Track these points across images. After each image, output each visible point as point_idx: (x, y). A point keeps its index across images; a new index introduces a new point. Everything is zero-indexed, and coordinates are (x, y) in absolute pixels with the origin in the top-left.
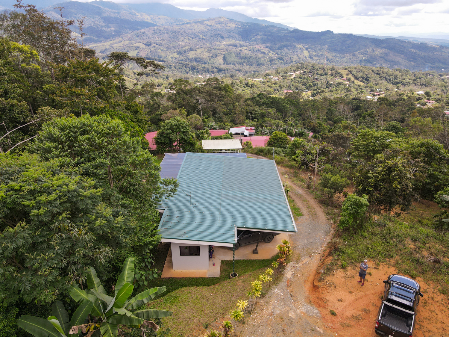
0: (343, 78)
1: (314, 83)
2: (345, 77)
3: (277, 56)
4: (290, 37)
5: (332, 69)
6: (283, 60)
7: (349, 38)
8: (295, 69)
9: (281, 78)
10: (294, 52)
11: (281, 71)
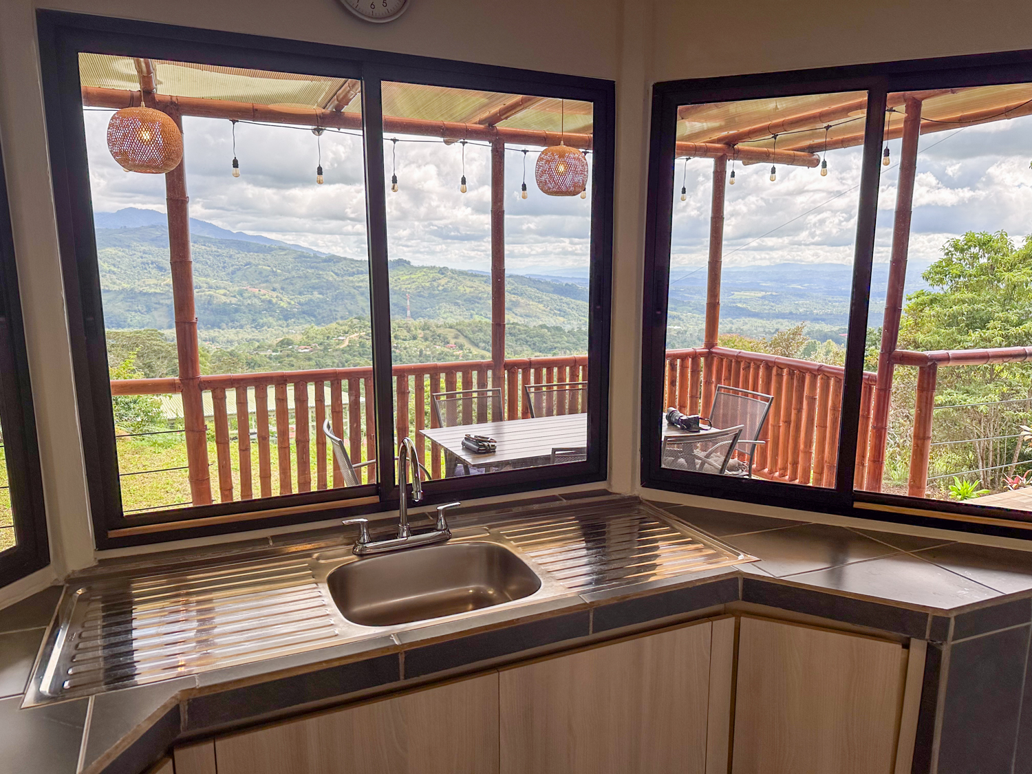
0: (448, 343)
2: (452, 341)
3: (300, 307)
4: (322, 270)
5: (425, 327)
6: (315, 316)
7: (442, 274)
8: (346, 328)
9: (319, 347)
10: (336, 298)
11: (316, 334)
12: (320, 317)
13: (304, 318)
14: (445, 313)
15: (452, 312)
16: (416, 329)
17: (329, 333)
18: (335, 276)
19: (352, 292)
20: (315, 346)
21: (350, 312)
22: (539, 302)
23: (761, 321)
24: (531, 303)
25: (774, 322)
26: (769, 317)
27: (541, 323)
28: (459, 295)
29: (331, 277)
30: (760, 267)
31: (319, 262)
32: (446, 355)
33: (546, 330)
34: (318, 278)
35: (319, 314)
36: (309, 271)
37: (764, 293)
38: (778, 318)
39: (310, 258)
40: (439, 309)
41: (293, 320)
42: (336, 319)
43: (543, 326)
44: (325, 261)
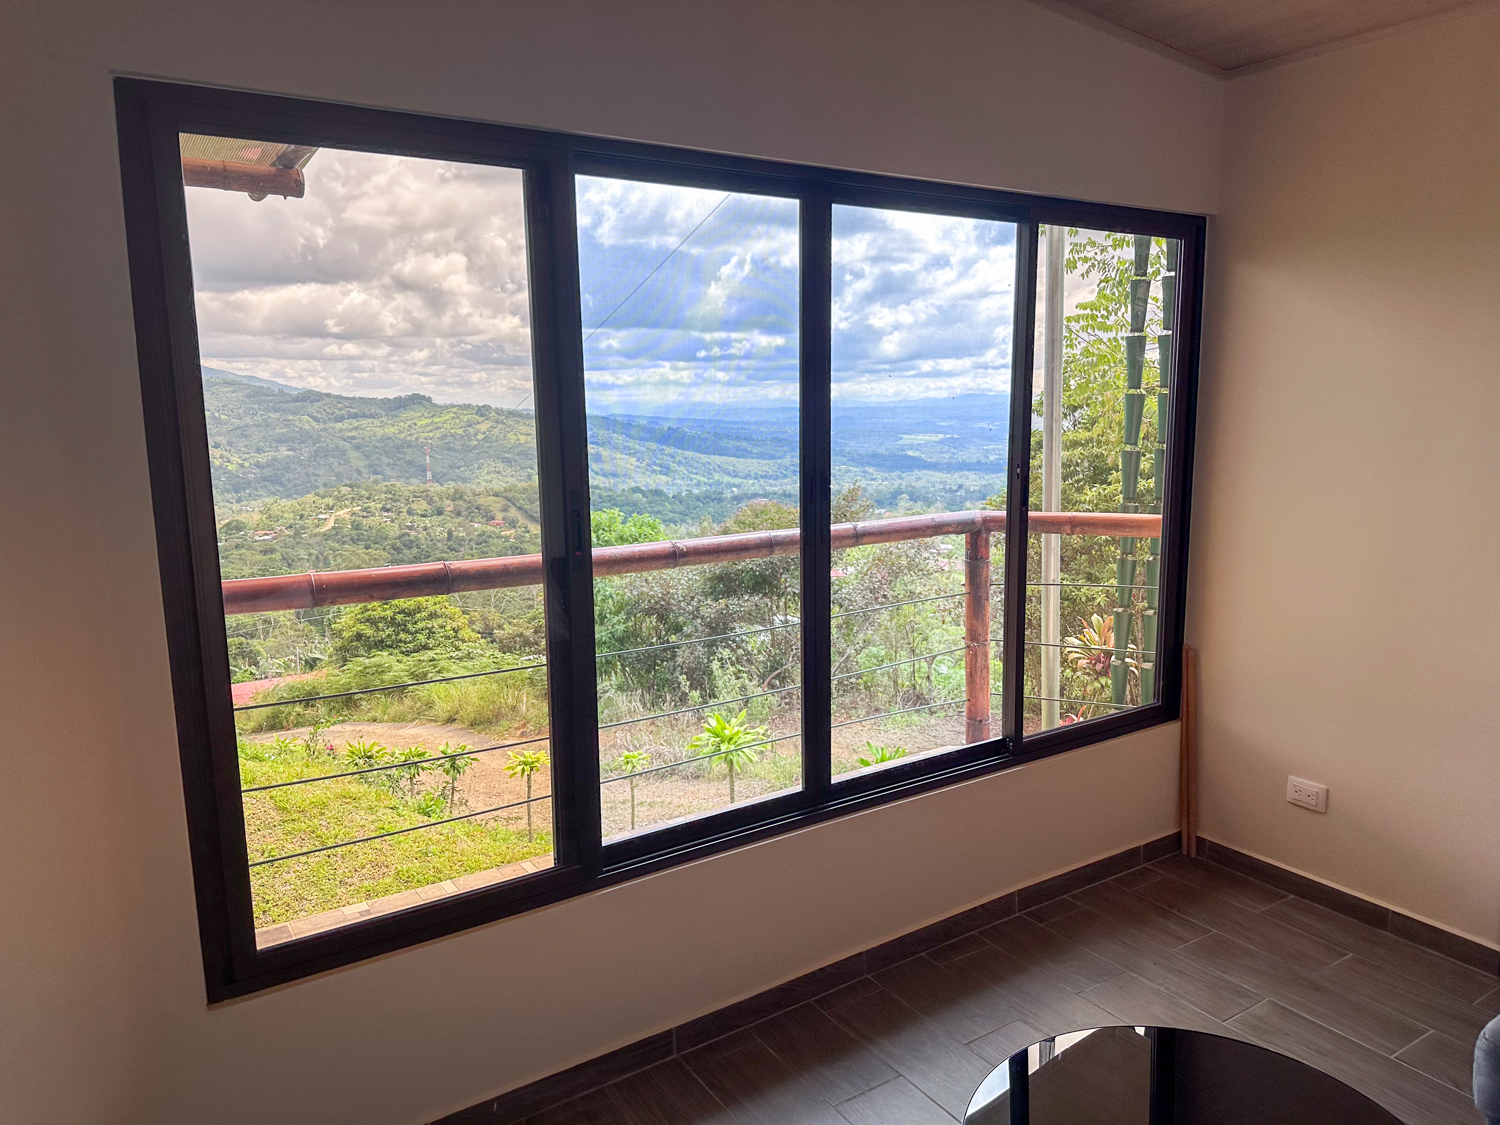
0: (493, 519)
1: (407, 538)
2: (499, 516)
3: (257, 470)
4: (295, 413)
5: (458, 496)
6: (282, 484)
7: (482, 415)
8: (331, 501)
9: (287, 532)
10: (315, 456)
11: (283, 512)
12: (290, 486)
13: (265, 487)
14: (488, 473)
15: (499, 472)
16: (441, 499)
17: (303, 509)
18: (314, 423)
19: (341, 446)
20: (281, 530)
21: (338, 476)
22: (630, 454)
23: (938, 474)
24: (619, 456)
25: (956, 475)
26: (950, 468)
27: (633, 485)
28: (509, 446)
29: (305, 422)
30: (935, 400)
31: (288, 402)
32: (490, 537)
33: (641, 496)
34: (286, 426)
35: (289, 480)
36: (272, 416)
37: (941, 436)
38: (962, 470)
39: (274, 395)
40: (479, 468)
41: (247, 491)
42: (317, 487)
43: (636, 490)
44: (296, 400)
